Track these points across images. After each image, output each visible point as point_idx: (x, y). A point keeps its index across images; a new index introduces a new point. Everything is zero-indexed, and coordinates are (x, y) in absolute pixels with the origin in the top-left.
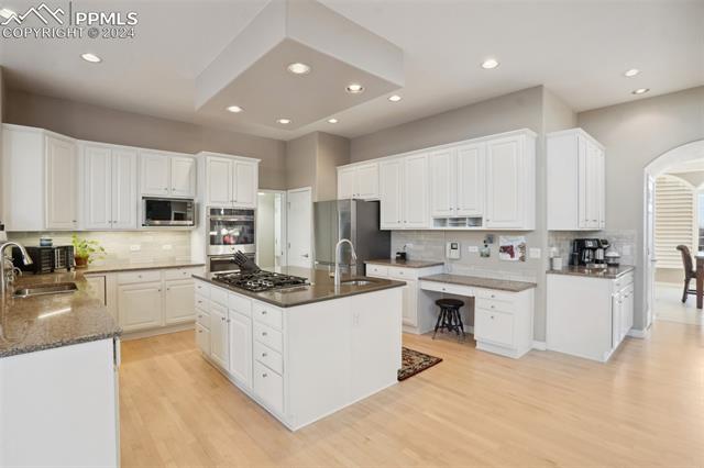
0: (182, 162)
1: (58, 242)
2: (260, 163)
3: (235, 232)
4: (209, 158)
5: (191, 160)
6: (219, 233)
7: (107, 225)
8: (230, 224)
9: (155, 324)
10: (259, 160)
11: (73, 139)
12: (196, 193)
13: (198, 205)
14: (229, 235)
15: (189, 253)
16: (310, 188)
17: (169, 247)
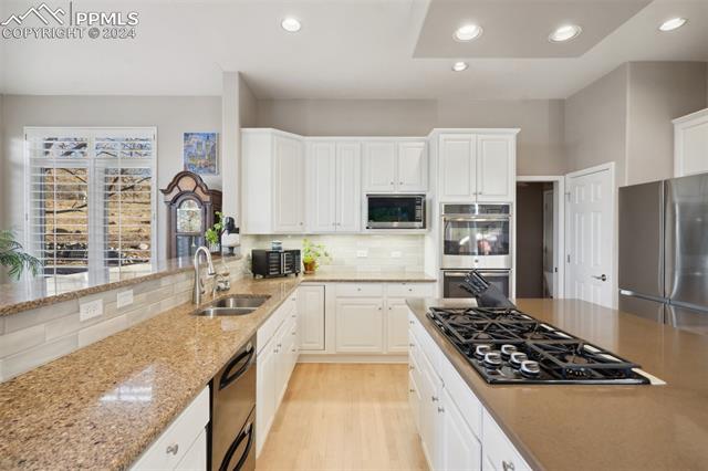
0: (412, 147)
1: (288, 245)
2: (518, 136)
3: (492, 236)
4: (442, 137)
5: (422, 144)
6: (472, 237)
7: (332, 229)
8: (486, 227)
9: (374, 349)
10: (518, 130)
11: (302, 137)
12: (428, 187)
13: (431, 201)
14: (484, 240)
15: (421, 262)
16: (612, 164)
17: (398, 254)
